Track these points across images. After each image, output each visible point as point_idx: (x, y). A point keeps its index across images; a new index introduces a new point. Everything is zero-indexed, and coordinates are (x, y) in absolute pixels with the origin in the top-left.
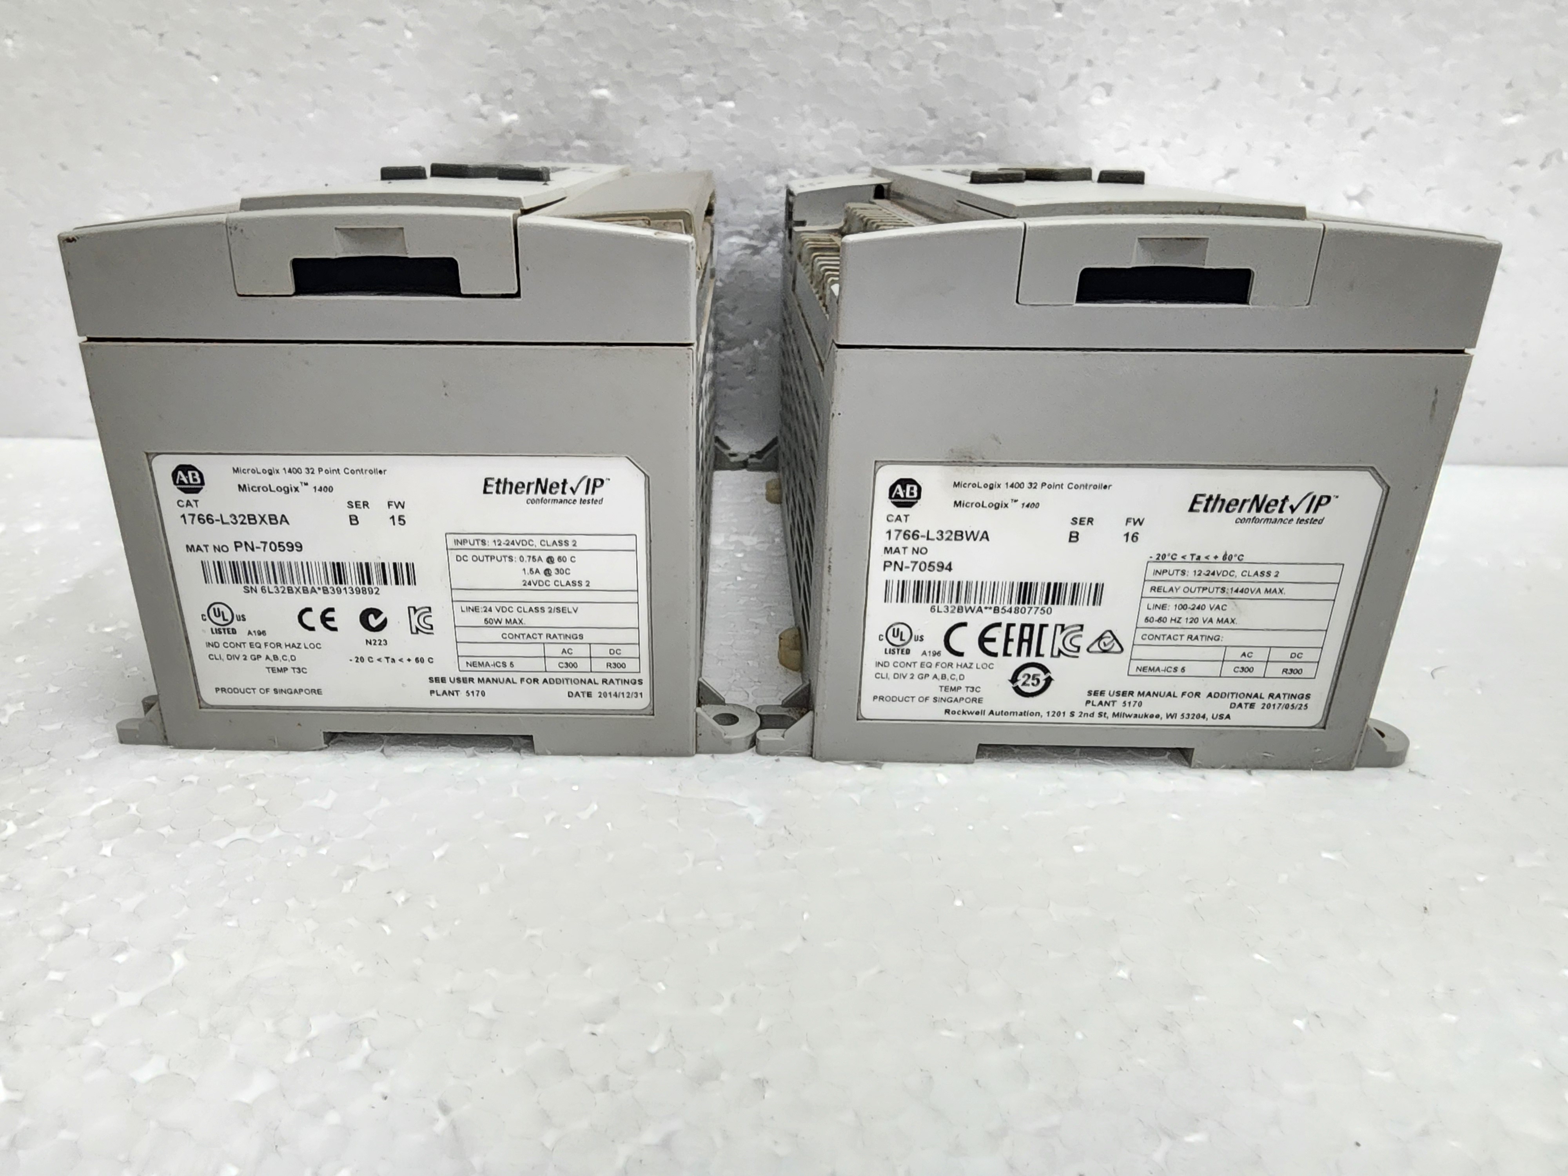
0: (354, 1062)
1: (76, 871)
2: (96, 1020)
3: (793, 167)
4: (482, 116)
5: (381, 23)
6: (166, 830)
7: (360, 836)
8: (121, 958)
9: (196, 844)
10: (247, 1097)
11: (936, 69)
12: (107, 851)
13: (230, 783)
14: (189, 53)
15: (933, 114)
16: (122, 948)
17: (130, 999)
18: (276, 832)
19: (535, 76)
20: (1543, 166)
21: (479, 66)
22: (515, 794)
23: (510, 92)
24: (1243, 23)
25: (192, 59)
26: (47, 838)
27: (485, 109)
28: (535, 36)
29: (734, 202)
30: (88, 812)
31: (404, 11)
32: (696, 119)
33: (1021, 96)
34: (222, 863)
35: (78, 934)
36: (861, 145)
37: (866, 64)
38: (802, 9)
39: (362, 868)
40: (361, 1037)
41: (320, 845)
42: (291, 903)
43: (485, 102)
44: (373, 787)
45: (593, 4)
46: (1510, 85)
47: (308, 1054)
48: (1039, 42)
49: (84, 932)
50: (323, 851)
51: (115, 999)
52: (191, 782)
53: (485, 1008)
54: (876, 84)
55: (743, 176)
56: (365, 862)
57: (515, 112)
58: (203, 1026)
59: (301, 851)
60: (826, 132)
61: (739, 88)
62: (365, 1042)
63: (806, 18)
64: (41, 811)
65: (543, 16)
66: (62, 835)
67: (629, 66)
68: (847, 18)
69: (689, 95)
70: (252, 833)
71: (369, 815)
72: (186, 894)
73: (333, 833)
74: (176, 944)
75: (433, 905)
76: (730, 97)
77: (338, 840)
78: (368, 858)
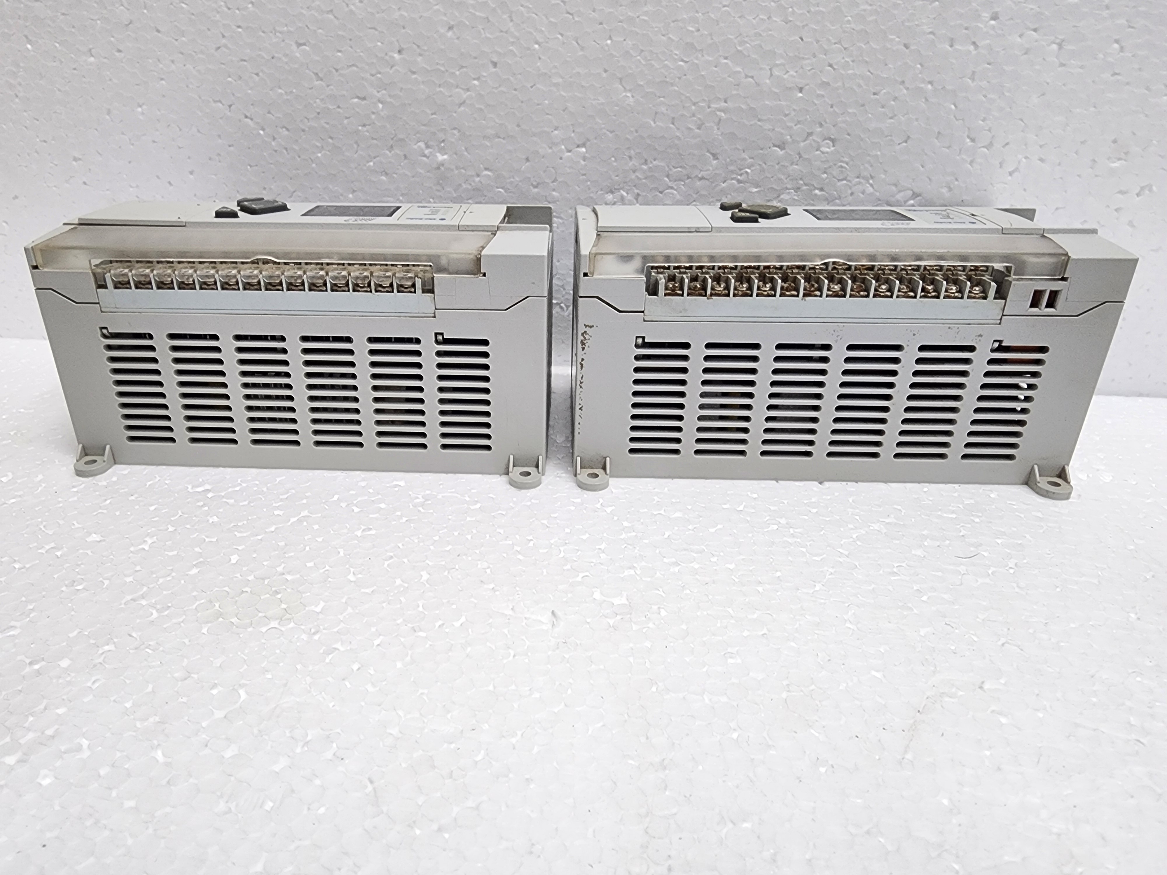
0: (329, 755)
1: (190, 641)
2: (204, 724)
3: (622, 189)
4: (425, 156)
5: (364, 99)
6: (234, 620)
7: (336, 630)
8: (214, 692)
9: (250, 629)
10: (277, 768)
11: (718, 129)
12: (204, 631)
13: (268, 593)
14: (246, 117)
15: (715, 156)
16: (214, 686)
17: (219, 714)
18: (292, 625)
19: (459, 131)
20: (1138, 195)
21: (424, 125)
22: (421, 609)
23: (443, 141)
24: (927, 100)
25: (248, 120)
26: (174, 621)
27: (427, 152)
28: (459, 107)
30: (194, 607)
31: (378, 92)
32: (561, 158)
33: (775, 146)
34: (263, 641)
35: (192, 677)
37: (672, 126)
38: (630, 91)
39: (336, 649)
40: (332, 742)
41: (314, 634)
42: (298, 667)
43: (428, 147)
44: (344, 601)
45: (496, 88)
46: (1115, 141)
47: (306, 749)
48: (787, 112)
49: (196, 676)
50: (316, 637)
51: (213, 713)
52: (247, 592)
53: (395, 731)
54: (679, 138)
55: (592, 195)
56: (338, 646)
57: (446, 154)
58: (256, 731)
59: (304, 637)
60: (645, 167)
61: (588, 140)
62: (334, 745)
63: (633, 97)
64: (170, 605)
65: (465, 96)
66: (181, 620)
67: (518, 126)
68: (660, 97)
69: (556, 144)
70: (279, 624)
71: (341, 617)
72: (246, 658)
73: (321, 627)
74: (241, 686)
75: (372, 672)
76: (584, 145)
77: (324, 631)
78: (340, 643)
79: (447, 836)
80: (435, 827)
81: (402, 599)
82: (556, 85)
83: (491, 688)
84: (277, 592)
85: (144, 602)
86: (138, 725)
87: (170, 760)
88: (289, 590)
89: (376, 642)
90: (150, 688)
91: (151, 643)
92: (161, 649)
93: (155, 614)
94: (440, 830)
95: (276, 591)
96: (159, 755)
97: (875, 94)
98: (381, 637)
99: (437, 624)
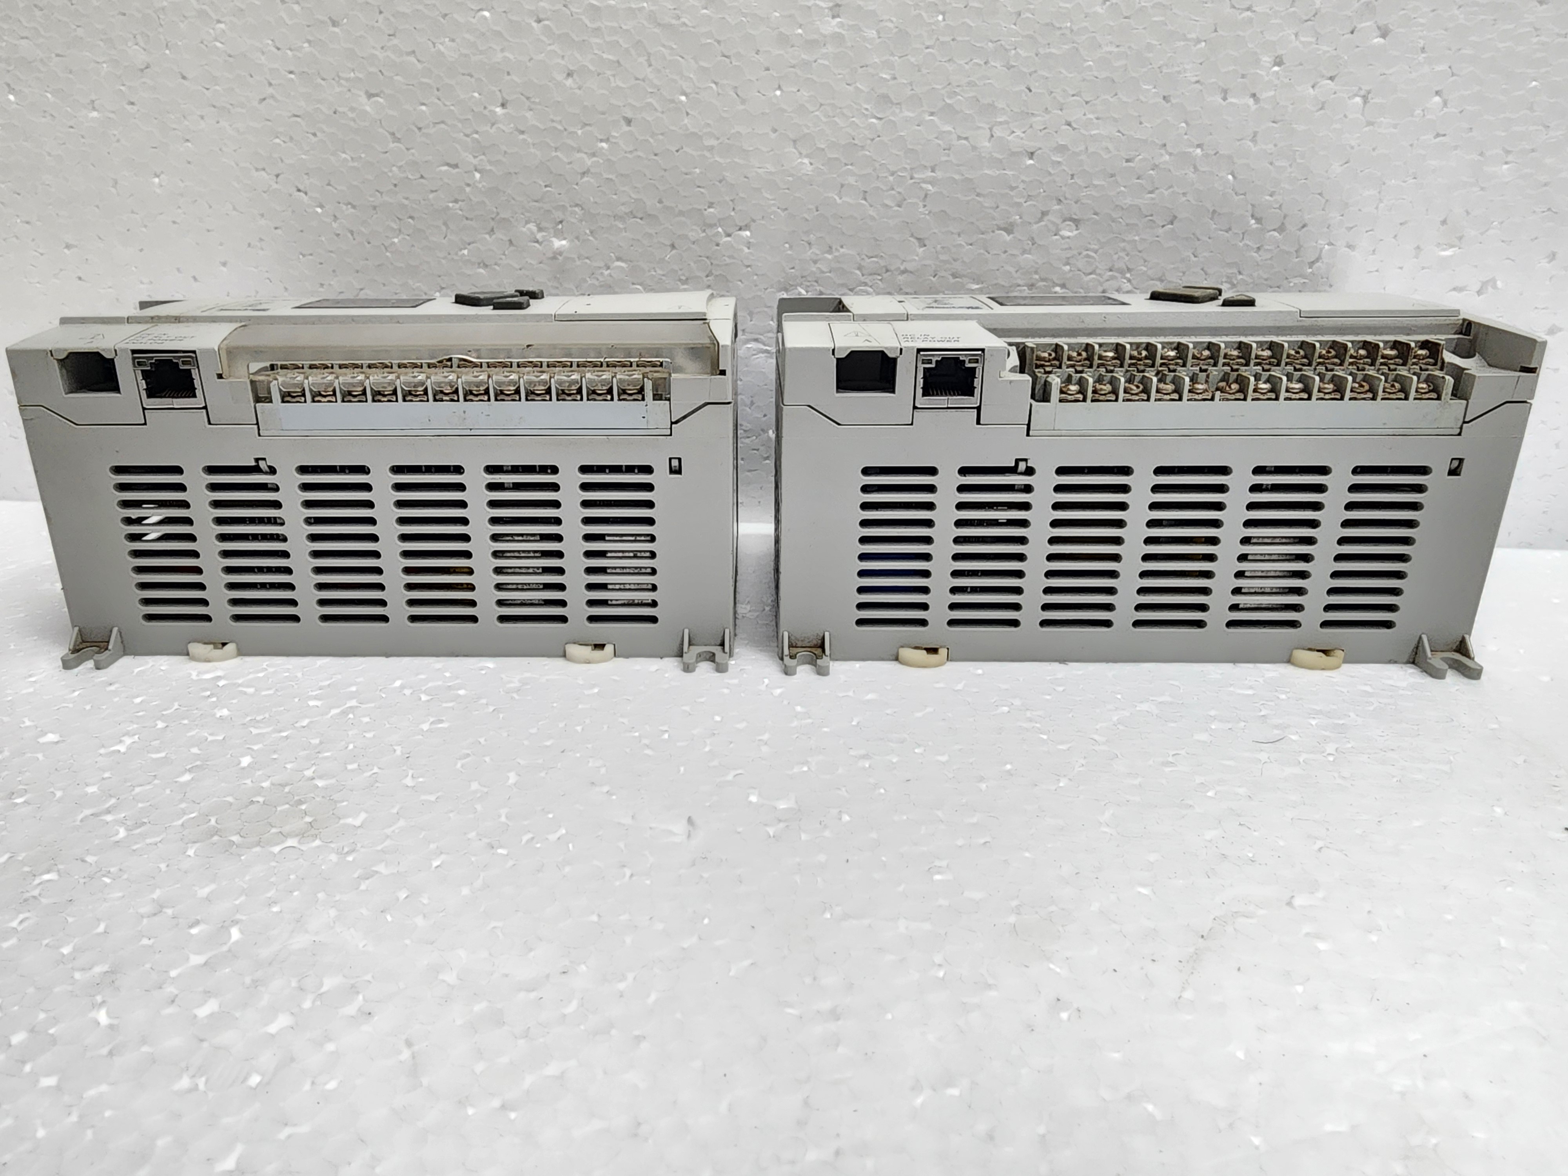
0: (351, 1010)
1: (168, 866)
2: (173, 973)
3: (801, 285)
4: (537, 242)
5: (456, 166)
6: (235, 838)
7: (379, 848)
8: (194, 931)
9: (258, 849)
10: (273, 1029)
11: (925, 206)
12: (191, 852)
13: (287, 803)
14: (299, 190)
15: (922, 242)
16: (197, 923)
17: (198, 960)
18: (317, 842)
19: (582, 209)
20: (1479, 293)
21: (536, 201)
22: (503, 819)
23: (561, 222)
24: (1195, 168)
25: (301, 194)
26: (148, 841)
27: (539, 236)
28: (581, 178)
29: (751, 314)
30: (180, 822)
31: (475, 157)
32: (718, 245)
33: (1000, 229)
34: (274, 864)
35: (165, 913)
36: (860, 268)
37: (863, 202)
38: (807, 156)
39: (377, 872)
40: (358, 993)
41: (348, 853)
42: (321, 896)
43: (540, 229)
44: (395, 811)
45: (631, 152)
46: (1444, 222)
47: (319, 1003)
48: (1014, 185)
49: (169, 911)
50: (350, 858)
51: (188, 959)
52: (258, 802)
53: (450, 977)
54: (873, 218)
55: (759, 293)
56: (381, 868)
57: (565, 239)
58: (248, 980)
59: (334, 857)
60: (829, 257)
61: (754, 221)
62: (361, 997)
63: (811, 164)
64: (145, 820)
65: (589, 162)
66: (158, 839)
67: (660, 202)
68: (846, 165)
69: (711, 226)
70: (299, 842)
71: (388, 831)
72: (245, 886)
73: (359, 845)
74: (235, 922)
75: (425, 901)
76: (746, 227)
77: (363, 850)
78: (383, 864)
79: (513, 1115)
80: (496, 1103)
81: (479, 807)
82: (711, 149)
83: (595, 918)
84: (300, 802)
85: (109, 818)
86: (77, 975)
87: (115, 1022)
88: (318, 799)
89: (436, 863)
90: (101, 928)
91: (112, 870)
92: (125, 876)
93: (122, 833)
94: (504, 1107)
95: (300, 800)
96: (102, 1017)
97: (1128, 161)
98: (443, 857)
99: (525, 838)
